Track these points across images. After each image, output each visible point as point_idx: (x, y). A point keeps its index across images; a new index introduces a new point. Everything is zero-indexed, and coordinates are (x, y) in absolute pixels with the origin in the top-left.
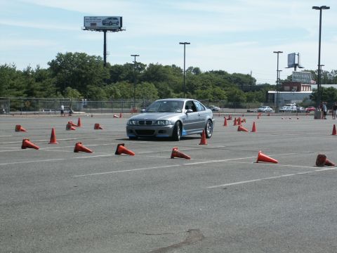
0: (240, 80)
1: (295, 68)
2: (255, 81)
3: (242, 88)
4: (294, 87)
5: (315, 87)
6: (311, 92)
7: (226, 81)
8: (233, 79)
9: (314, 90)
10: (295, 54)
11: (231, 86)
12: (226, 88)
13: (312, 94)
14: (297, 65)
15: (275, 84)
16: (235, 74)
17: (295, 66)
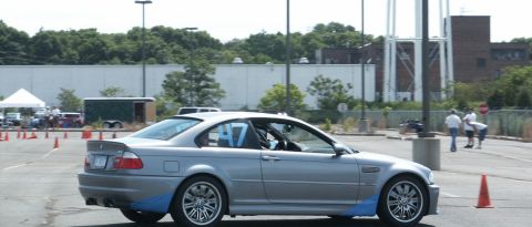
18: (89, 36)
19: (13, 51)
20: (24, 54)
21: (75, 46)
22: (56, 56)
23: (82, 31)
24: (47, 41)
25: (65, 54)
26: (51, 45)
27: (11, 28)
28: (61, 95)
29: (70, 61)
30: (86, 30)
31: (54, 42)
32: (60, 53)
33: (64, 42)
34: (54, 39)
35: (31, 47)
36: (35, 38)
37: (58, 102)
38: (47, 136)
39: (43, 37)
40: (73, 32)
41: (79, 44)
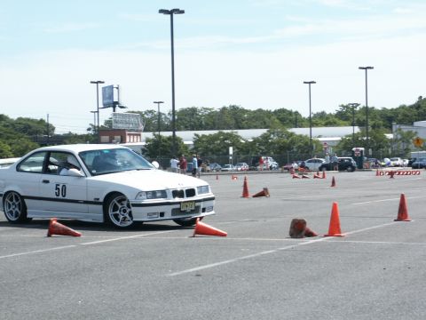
0: (30, 127)
1: (114, 107)
2: (54, 129)
3: (35, 140)
4: (116, 137)
5: (150, 135)
6: (144, 143)
7: (8, 130)
8: (18, 126)
9: (147, 140)
10: (112, 87)
11: (19, 138)
12: (10, 141)
13: (145, 146)
14: (117, 103)
15: (86, 133)
16: (20, 119)
17: (114, 105)
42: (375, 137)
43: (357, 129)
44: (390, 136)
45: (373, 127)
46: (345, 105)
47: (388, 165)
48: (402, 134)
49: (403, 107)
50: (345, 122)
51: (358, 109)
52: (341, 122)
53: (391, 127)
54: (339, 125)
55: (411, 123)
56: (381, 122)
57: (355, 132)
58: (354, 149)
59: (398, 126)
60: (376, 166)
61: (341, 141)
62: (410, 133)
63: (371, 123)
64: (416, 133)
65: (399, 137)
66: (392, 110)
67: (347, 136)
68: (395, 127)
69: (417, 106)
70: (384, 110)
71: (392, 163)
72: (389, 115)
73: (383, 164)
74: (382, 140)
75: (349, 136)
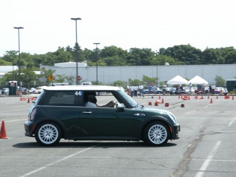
18: (229, 50)
19: (194, 58)
20: (199, 59)
21: (223, 55)
22: (214, 60)
23: (226, 48)
24: (210, 53)
25: (218, 59)
26: (212, 55)
27: (193, 48)
28: (216, 79)
29: (221, 63)
30: (228, 48)
31: (213, 54)
32: (216, 59)
33: (218, 53)
34: (214, 52)
35: (202, 56)
36: (205, 52)
37: (215, 82)
38: (208, 98)
39: (208, 51)
40: (222, 49)
41: (225, 55)
42: (28, 74)
43: (16, 68)
44: (38, 73)
45: (28, 66)
46: (9, 51)
47: (34, 92)
48: (45, 71)
49: (48, 53)
50: (9, 63)
51: (18, 54)
52: (6, 62)
53: (39, 67)
54: (4, 65)
55: (52, 64)
56: (33, 63)
57: (14, 70)
58: (10, 82)
59: (43, 66)
60: (25, 93)
61: (5, 76)
62: (50, 71)
63: (26, 63)
64: (54, 71)
65: (43, 73)
66: (41, 55)
67: (9, 72)
68: (42, 66)
69: (57, 53)
70: (36, 55)
71: (37, 91)
72: (38, 58)
73: (30, 91)
74: (32, 76)
75: (11, 72)
